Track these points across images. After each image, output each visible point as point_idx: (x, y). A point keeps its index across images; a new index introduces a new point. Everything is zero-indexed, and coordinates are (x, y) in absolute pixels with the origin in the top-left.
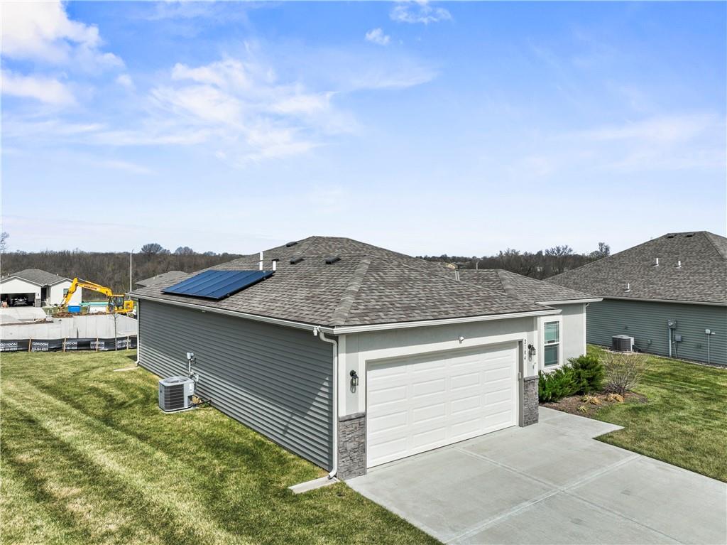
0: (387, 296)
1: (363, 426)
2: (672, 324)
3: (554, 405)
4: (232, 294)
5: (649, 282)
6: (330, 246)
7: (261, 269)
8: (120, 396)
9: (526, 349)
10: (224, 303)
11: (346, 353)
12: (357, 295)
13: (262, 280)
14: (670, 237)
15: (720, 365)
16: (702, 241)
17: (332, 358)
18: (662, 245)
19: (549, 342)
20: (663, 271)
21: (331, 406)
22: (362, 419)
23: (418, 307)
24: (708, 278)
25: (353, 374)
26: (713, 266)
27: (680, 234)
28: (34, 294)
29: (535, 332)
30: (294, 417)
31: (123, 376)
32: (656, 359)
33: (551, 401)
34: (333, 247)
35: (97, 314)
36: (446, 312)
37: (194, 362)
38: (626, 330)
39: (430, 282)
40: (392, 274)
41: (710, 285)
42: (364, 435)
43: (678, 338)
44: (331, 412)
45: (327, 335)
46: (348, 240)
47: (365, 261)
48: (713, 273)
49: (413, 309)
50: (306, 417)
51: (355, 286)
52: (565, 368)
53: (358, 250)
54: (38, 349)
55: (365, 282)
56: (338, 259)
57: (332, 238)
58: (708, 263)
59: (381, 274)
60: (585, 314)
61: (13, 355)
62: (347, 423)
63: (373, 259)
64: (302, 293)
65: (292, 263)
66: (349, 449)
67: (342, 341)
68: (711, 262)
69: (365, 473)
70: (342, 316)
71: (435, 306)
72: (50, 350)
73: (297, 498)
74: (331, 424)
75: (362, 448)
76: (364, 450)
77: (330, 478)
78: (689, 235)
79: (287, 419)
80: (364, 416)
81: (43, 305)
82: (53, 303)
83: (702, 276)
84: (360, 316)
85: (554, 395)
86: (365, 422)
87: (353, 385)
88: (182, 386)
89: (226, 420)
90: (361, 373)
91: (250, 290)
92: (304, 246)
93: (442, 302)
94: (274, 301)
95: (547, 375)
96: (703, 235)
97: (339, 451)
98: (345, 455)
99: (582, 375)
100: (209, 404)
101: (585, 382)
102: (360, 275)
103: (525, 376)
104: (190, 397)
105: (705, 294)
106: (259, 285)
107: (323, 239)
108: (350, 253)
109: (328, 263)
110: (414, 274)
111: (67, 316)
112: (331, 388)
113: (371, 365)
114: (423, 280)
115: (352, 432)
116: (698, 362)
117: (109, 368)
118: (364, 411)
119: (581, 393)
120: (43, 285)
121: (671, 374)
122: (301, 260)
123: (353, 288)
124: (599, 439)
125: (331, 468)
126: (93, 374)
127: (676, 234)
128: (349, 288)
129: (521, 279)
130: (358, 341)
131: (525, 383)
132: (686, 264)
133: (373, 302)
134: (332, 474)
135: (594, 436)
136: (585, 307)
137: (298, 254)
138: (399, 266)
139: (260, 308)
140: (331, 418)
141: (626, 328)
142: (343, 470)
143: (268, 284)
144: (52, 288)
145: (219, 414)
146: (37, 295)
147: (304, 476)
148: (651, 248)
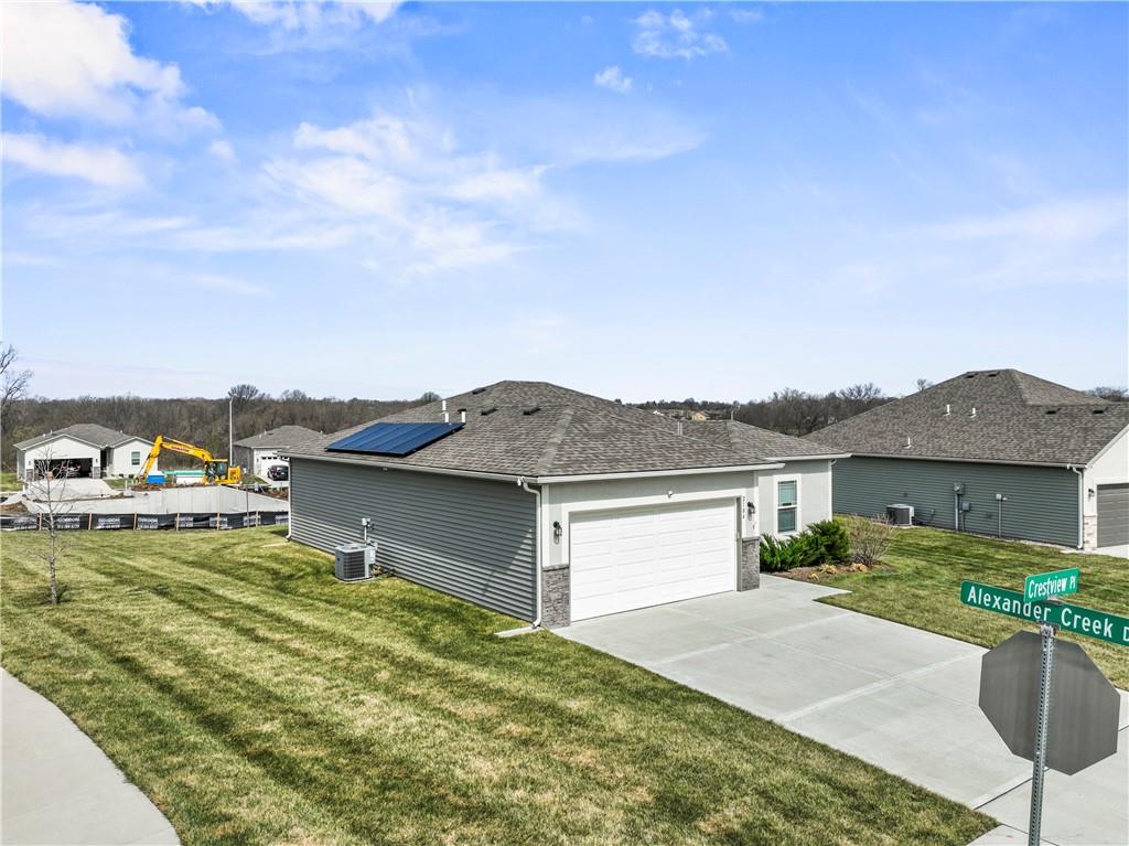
0: (591, 449)
1: (566, 578)
2: (958, 488)
3: (785, 573)
4: (419, 449)
5: (935, 436)
6: (526, 394)
7: (447, 421)
8: (285, 570)
9: (744, 506)
10: (412, 459)
11: (550, 503)
12: (560, 447)
13: (451, 433)
14: (969, 376)
15: (1012, 538)
16: (1006, 382)
17: (535, 509)
18: (958, 387)
19: (784, 505)
20: (954, 422)
21: (534, 557)
22: (566, 571)
23: (624, 459)
24: (1004, 430)
25: (556, 525)
26: (1013, 414)
27: (983, 372)
28: (90, 460)
29: (756, 489)
30: (495, 574)
31: (277, 551)
32: (939, 533)
33: (781, 570)
34: (530, 393)
35: (192, 486)
36: (653, 465)
37: (371, 528)
38: (905, 498)
39: (639, 434)
40: (598, 424)
41: (1004, 438)
42: (567, 587)
43: (965, 505)
44: (534, 564)
45: (530, 485)
46: (547, 385)
47: (568, 411)
48: (1011, 423)
49: (618, 461)
50: (509, 572)
51: (558, 438)
52: (803, 535)
53: (559, 397)
54: (146, 527)
55: (567, 434)
56: (538, 410)
57: (528, 383)
58: (1008, 410)
59: (586, 425)
60: (830, 473)
61: (117, 533)
62: (551, 573)
63: (577, 409)
64: (503, 446)
65: (484, 414)
66: (553, 599)
67: (546, 491)
68: (1011, 409)
69: (568, 625)
70: (545, 467)
71: (642, 459)
72: (160, 528)
73: (503, 640)
74: (534, 576)
75: (565, 599)
76: (568, 602)
77: (534, 628)
78: (992, 375)
79: (487, 577)
80: (568, 567)
81: (103, 475)
82: (116, 472)
83: (997, 427)
84: (564, 467)
85: (783, 562)
86: (569, 573)
87: (557, 536)
88: (363, 552)
89: (416, 587)
90: (564, 524)
91: (438, 444)
92: (495, 393)
93: (650, 454)
94: (470, 455)
95: (781, 543)
96: (1008, 374)
97: (543, 601)
98: (549, 604)
99: (820, 542)
100: (392, 574)
101: (823, 549)
102: (563, 427)
103: (744, 536)
104: (371, 566)
105: (997, 450)
106: (449, 439)
107: (517, 383)
108: (550, 402)
109: (526, 413)
110: (622, 425)
111: (153, 489)
112: (534, 539)
113: (575, 517)
114: (632, 432)
115: (555, 582)
116: (988, 535)
117: (253, 544)
118: (567, 562)
119: (816, 563)
120: (103, 447)
121: (945, 548)
122: (494, 410)
123: (555, 440)
124: (821, 600)
125: (535, 618)
126: (238, 550)
127: (977, 373)
128: (551, 440)
129: (752, 430)
130: (561, 491)
131: (744, 544)
132: (983, 412)
133: (577, 454)
134: (536, 623)
135: (816, 598)
136: (830, 464)
137: (488, 403)
138: (605, 416)
139: (456, 463)
140: (534, 570)
141: (906, 495)
142: (547, 619)
143: (458, 437)
144: (115, 451)
145: (405, 583)
146: (94, 461)
147: (508, 626)
148: (944, 392)
